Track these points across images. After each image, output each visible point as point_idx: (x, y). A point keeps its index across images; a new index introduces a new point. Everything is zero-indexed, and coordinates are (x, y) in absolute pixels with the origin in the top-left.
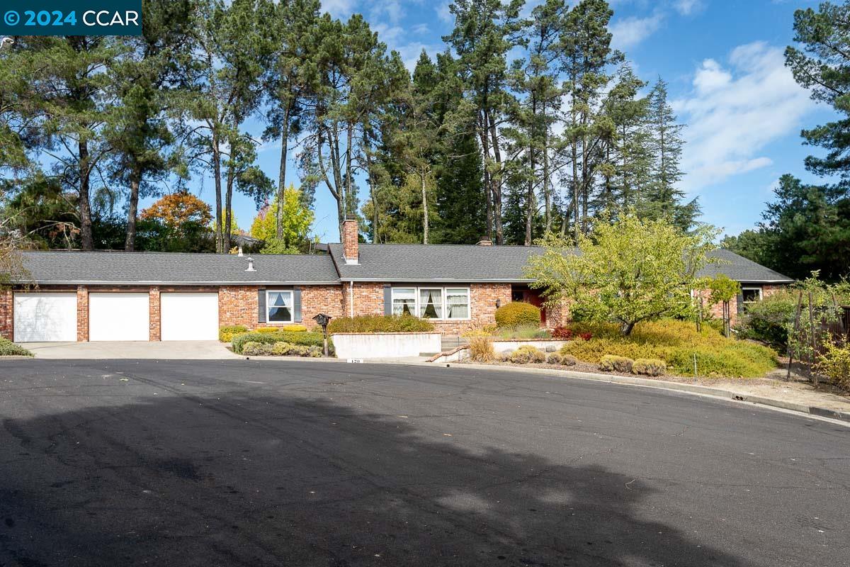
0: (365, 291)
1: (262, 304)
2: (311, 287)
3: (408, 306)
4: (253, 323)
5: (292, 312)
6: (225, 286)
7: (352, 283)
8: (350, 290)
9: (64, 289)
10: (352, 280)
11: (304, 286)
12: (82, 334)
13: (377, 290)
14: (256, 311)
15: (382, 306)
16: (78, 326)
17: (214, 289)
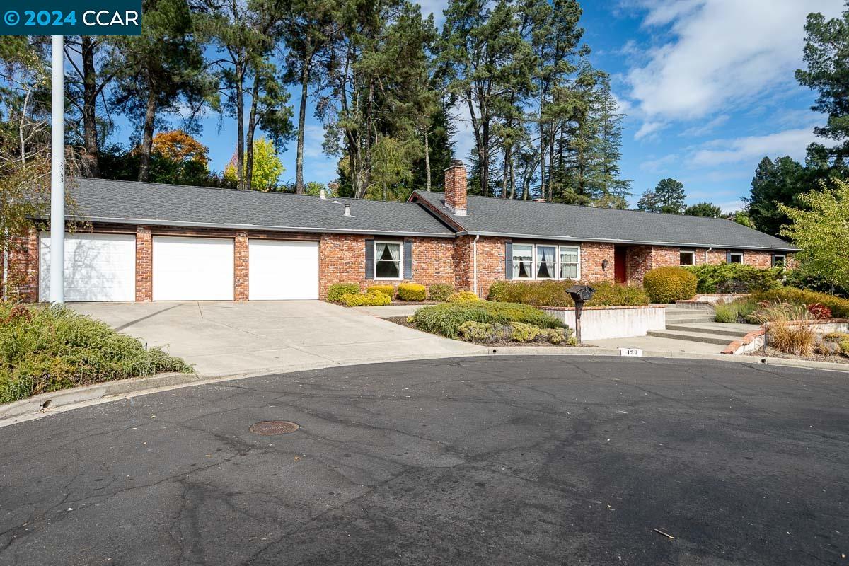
0: (487, 247)
1: (370, 256)
2: (423, 239)
4: (360, 279)
5: (401, 268)
6: (328, 235)
7: (478, 237)
8: (474, 245)
9: (117, 229)
10: (478, 234)
11: (415, 237)
12: (144, 291)
13: (499, 245)
14: (363, 265)
15: (503, 264)
16: (137, 280)
17: (315, 237)
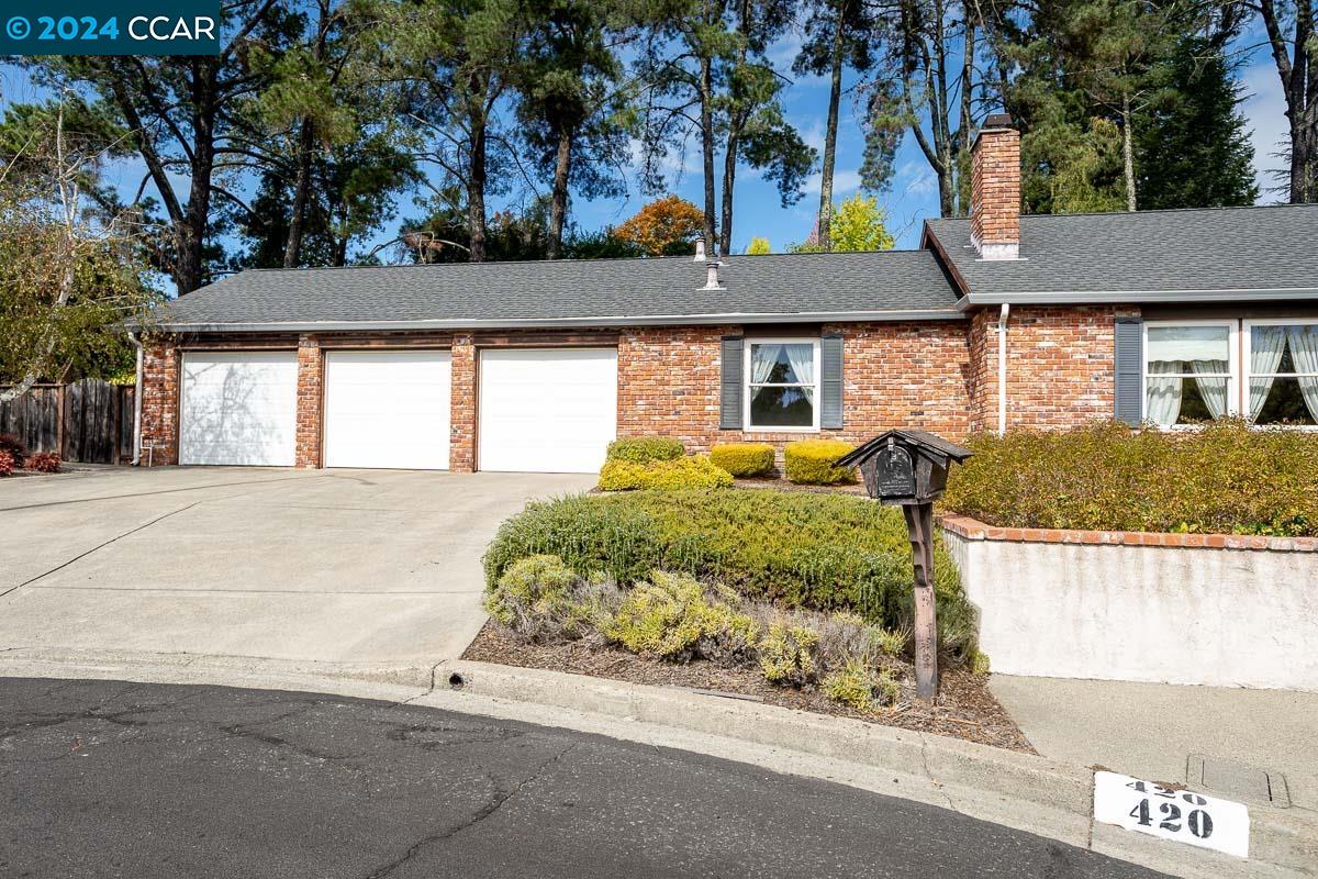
0: (1048, 336)
1: (732, 379)
2: (874, 327)
3: (1200, 384)
4: (707, 429)
5: (816, 401)
6: (635, 330)
7: (1005, 310)
8: (999, 334)
9: (271, 343)
10: (1006, 300)
11: (853, 325)
12: (305, 448)
13: (1092, 330)
14: (715, 396)
15: (1107, 385)
16: (298, 431)
17: (605, 337)
